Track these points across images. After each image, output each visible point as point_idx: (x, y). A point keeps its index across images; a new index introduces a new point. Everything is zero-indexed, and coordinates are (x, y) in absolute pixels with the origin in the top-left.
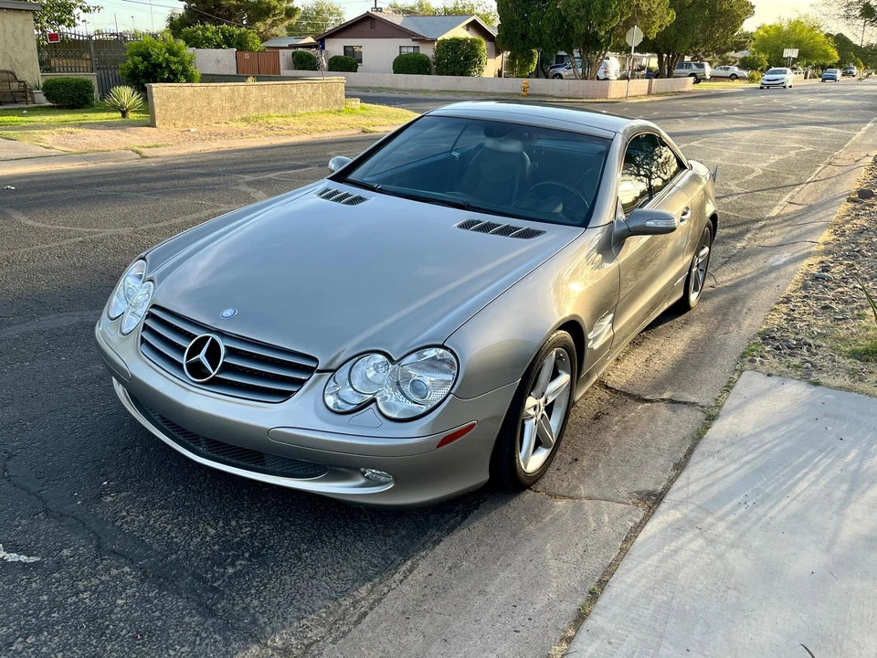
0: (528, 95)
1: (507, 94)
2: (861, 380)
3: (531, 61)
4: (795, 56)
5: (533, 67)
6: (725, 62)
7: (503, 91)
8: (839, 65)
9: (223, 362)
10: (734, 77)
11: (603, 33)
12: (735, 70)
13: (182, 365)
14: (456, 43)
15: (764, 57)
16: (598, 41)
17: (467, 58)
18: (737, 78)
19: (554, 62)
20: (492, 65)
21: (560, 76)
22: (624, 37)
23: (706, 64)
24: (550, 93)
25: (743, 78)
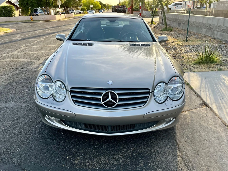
0: (33, 21)
1: (26, 21)
2: (201, 69)
3: (28, 11)
4: (93, 7)
5: (30, 13)
6: (78, 9)
7: (25, 20)
8: (101, 9)
9: (119, 99)
10: (80, 13)
11: (51, 2)
12: (80, 11)
13: (102, 104)
14: (4, 7)
15: (85, 8)
16: (50, 4)
17: (9, 11)
18: (81, 13)
19: (34, 11)
20: (17, 13)
21: (38, 15)
22: (56, 3)
23: (74, 10)
24: (40, 20)
25: (82, 13)
